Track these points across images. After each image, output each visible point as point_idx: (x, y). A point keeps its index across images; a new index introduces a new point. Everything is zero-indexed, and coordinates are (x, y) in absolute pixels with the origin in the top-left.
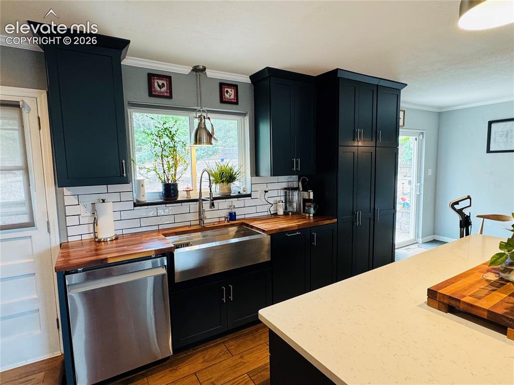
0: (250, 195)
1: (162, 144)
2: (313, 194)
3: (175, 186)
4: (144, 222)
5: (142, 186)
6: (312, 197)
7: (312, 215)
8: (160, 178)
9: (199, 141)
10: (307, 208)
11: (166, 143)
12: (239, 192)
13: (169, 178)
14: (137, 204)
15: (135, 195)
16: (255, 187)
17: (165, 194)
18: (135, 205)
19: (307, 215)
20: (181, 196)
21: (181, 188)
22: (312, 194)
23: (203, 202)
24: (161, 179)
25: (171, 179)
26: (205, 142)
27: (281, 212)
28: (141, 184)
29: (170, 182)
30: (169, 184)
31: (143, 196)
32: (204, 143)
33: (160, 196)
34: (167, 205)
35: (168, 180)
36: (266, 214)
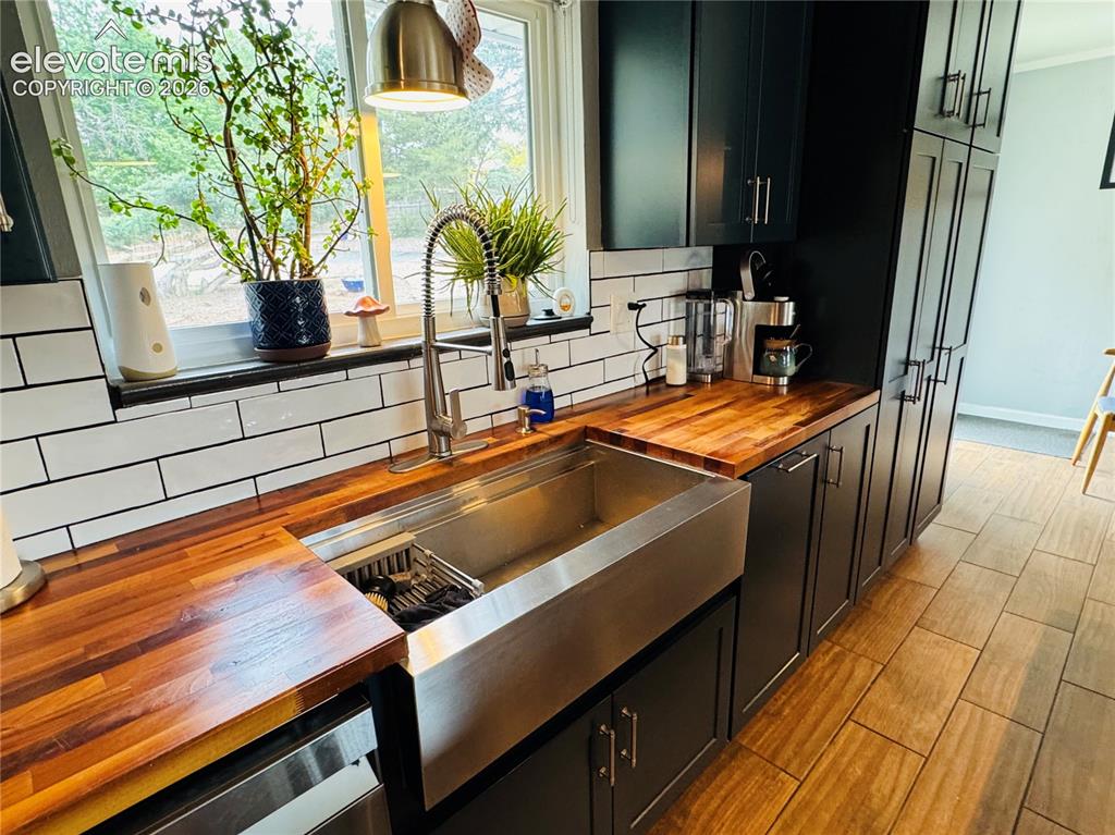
0: (584, 323)
1: (224, 75)
2: (795, 310)
3: (311, 290)
4: (180, 475)
5: (145, 296)
6: (788, 320)
7: (784, 381)
8: (230, 255)
9: (408, 73)
10: (773, 358)
11: (246, 73)
12: (549, 312)
13: (278, 255)
14: (128, 393)
15: (109, 346)
16: (603, 292)
17: (269, 333)
18: (118, 398)
19: (769, 380)
20: (344, 338)
21: (337, 303)
22: (789, 309)
23: (443, 357)
24: (237, 264)
25: (288, 262)
26: (435, 75)
27: (678, 375)
28: (133, 287)
29: (285, 277)
30: (279, 285)
31: (158, 348)
32: (430, 81)
33: (238, 341)
34: (284, 384)
35: (275, 265)
36: (630, 383)
